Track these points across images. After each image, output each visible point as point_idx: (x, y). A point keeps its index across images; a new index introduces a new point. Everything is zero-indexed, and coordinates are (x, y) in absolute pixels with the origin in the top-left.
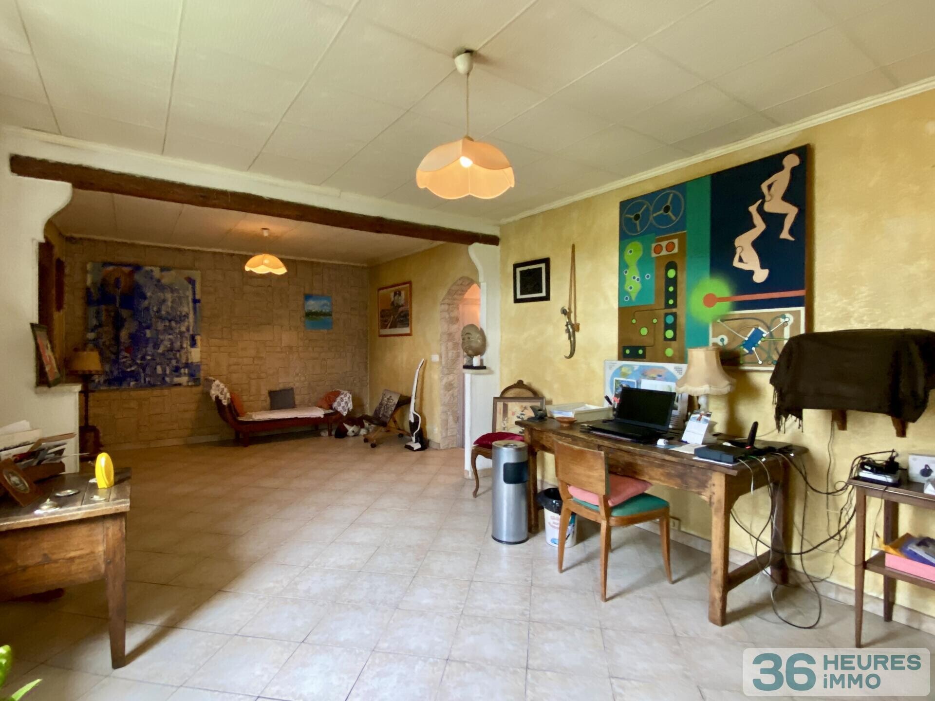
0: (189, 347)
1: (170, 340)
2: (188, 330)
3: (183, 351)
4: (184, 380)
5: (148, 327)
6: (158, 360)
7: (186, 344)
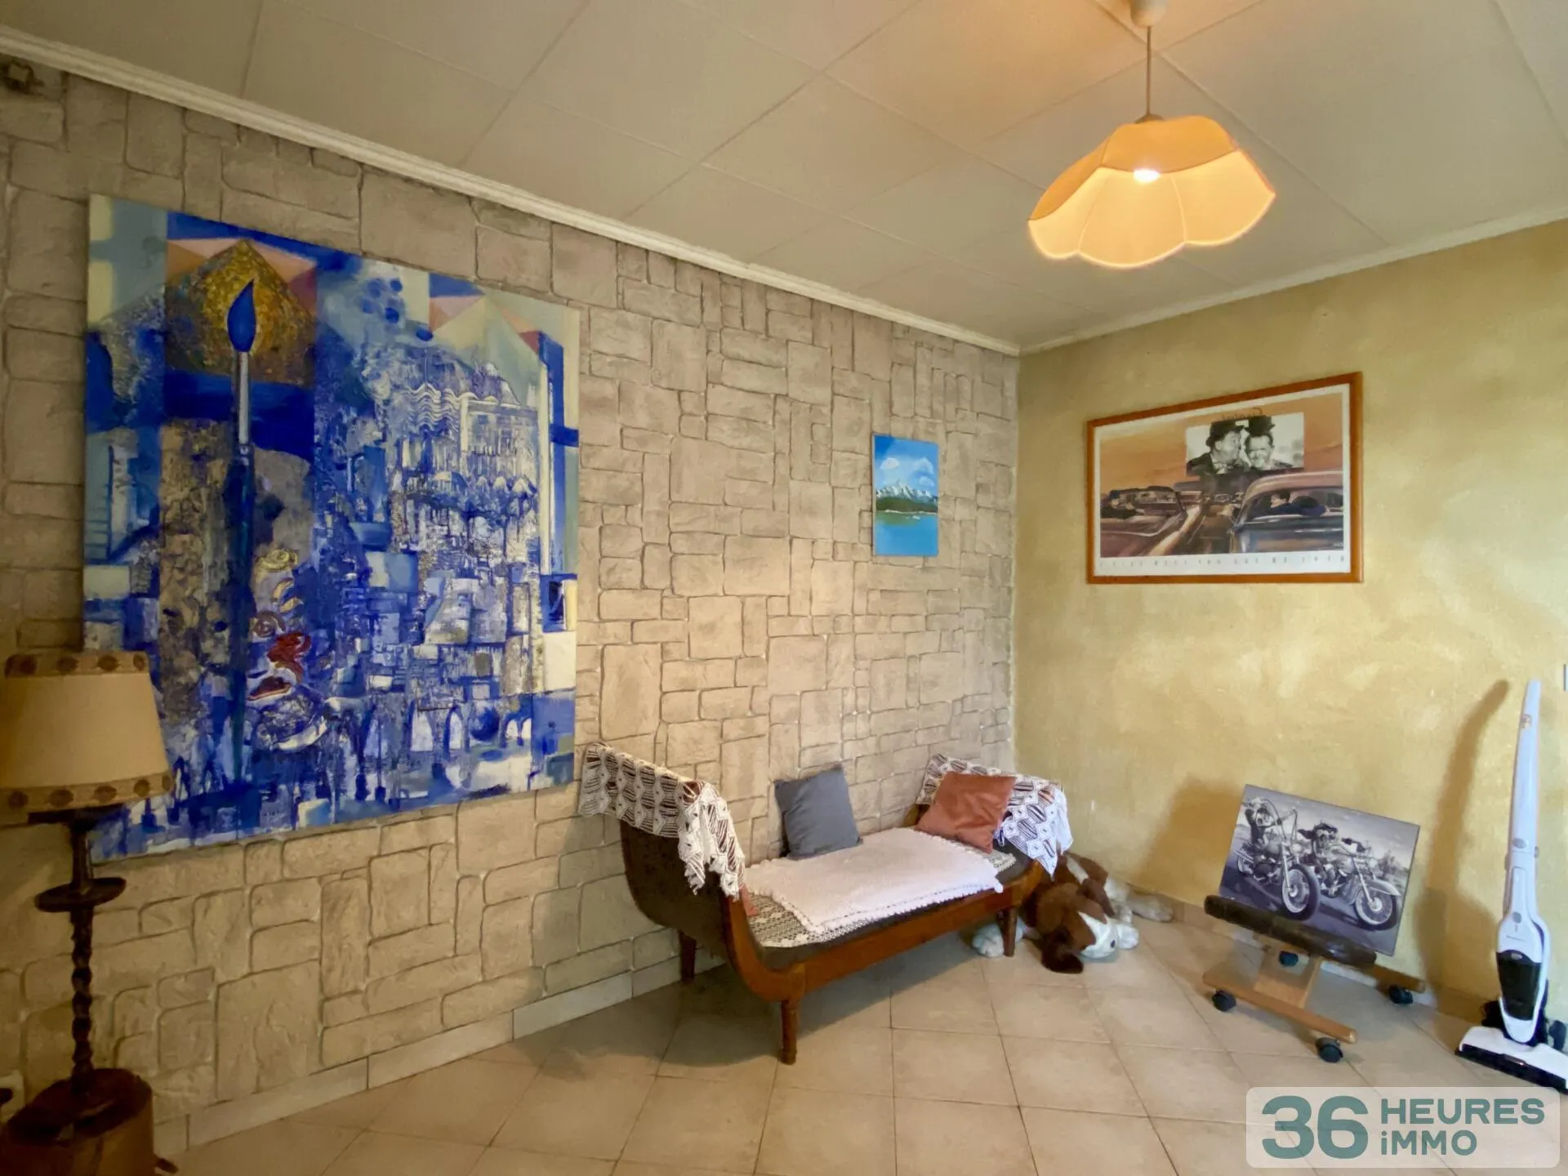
0: (538, 628)
1: (467, 596)
2: (535, 556)
3: (515, 645)
4: (515, 769)
5: (381, 542)
6: (415, 690)
7: (529, 614)
